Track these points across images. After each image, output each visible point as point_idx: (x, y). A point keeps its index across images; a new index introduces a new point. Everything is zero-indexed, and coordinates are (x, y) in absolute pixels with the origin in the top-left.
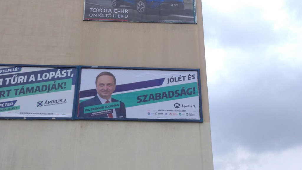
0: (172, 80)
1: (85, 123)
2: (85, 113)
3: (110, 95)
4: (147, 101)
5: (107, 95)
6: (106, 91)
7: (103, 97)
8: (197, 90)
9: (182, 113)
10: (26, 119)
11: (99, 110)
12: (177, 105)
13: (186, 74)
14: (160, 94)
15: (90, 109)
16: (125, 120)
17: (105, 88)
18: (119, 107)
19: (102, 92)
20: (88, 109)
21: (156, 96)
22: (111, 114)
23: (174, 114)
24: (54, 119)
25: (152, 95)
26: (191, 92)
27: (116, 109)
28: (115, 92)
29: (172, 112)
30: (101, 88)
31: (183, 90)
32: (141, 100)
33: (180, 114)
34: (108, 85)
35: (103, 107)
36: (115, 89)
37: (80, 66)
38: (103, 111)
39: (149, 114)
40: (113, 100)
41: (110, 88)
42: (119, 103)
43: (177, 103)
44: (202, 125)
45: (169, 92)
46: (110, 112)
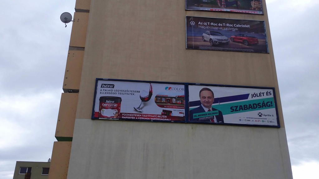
0: (255, 95)
1: (194, 125)
2: (194, 118)
3: (210, 106)
4: (238, 110)
5: (208, 105)
6: (208, 102)
7: (205, 106)
8: (274, 104)
9: (264, 120)
10: (153, 121)
11: (204, 116)
12: (260, 114)
13: (265, 91)
14: (247, 106)
15: (197, 116)
16: (223, 124)
17: (207, 100)
18: (218, 114)
19: (205, 103)
20: (196, 116)
21: (244, 107)
22: (212, 119)
23: (259, 121)
24: (173, 122)
25: (241, 106)
26: (270, 105)
27: (216, 116)
28: (214, 103)
29: (257, 120)
30: (204, 100)
31: (263, 103)
32: (233, 109)
33: (263, 121)
34: (208, 97)
35: (206, 114)
36: (214, 101)
37: (187, 83)
38: (207, 117)
39: (240, 120)
40: (214, 109)
41: (210, 100)
42: (217, 111)
43: (260, 113)
44: (279, 130)
45: (254, 104)
46: (212, 118)
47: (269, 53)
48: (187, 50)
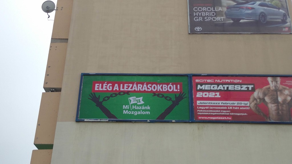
10: (149, 121)
16: (238, 122)
37: (191, 74)
48: (190, 35)
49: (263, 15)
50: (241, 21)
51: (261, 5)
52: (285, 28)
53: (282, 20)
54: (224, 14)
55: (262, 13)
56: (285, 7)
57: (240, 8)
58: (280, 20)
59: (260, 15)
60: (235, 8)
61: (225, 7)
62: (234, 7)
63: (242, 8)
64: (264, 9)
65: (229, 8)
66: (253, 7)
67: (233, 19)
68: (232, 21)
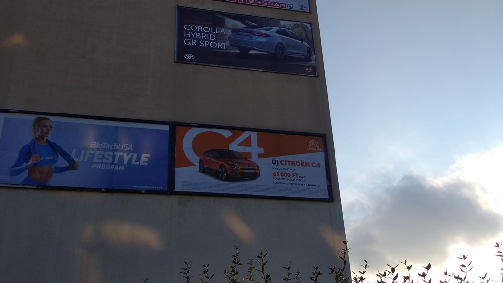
1: (184, 198)
10: (105, 190)
16: (237, 196)
24: (144, 191)
37: (174, 122)
44: (332, 206)
47: (318, 76)
48: (176, 64)
49: (281, 47)
50: (251, 52)
51: (278, 32)
52: (308, 67)
53: (305, 56)
54: (228, 39)
55: (280, 43)
56: (311, 39)
57: (250, 33)
58: (303, 57)
59: (276, 47)
60: (245, 32)
61: (230, 29)
62: (242, 30)
63: (253, 33)
64: (283, 39)
65: (235, 31)
66: (268, 34)
67: (239, 48)
68: (238, 51)
